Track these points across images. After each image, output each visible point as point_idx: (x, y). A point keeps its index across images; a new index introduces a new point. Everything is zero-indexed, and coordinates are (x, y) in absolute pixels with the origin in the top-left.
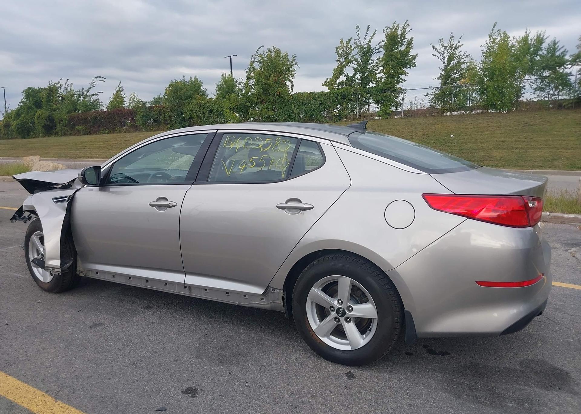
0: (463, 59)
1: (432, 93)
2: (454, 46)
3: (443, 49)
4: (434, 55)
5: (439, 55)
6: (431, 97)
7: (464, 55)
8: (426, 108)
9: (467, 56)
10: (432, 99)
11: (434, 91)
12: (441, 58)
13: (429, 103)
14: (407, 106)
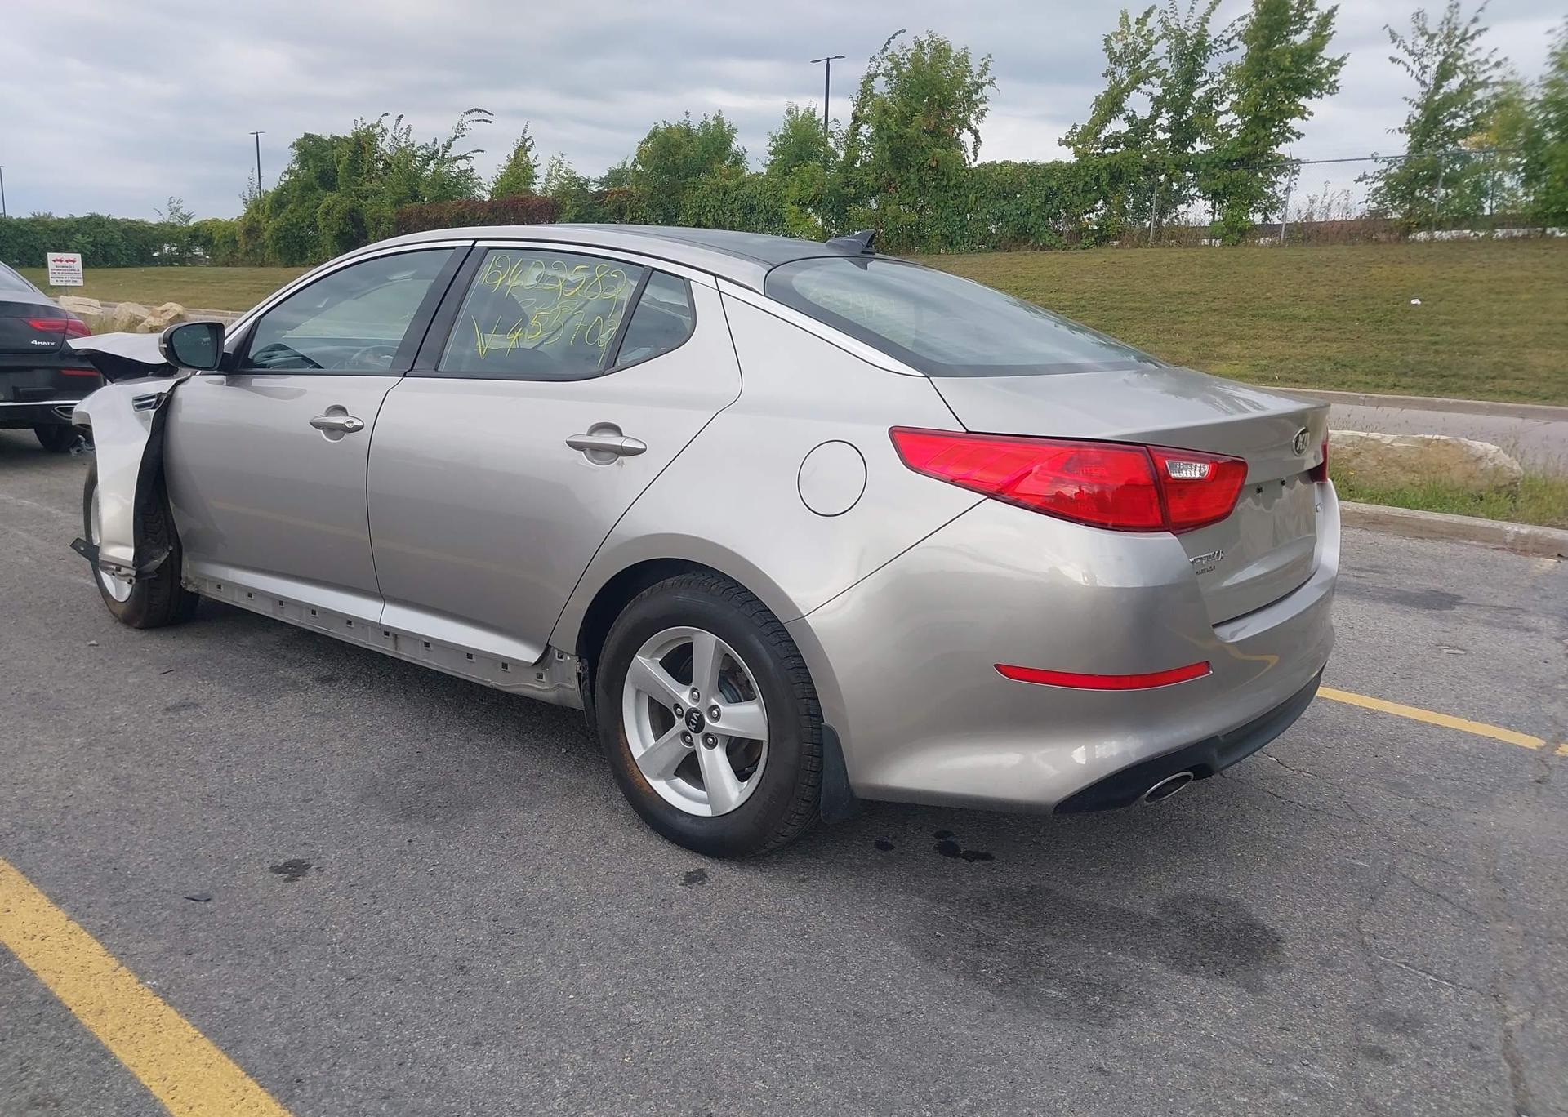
0: (1484, 72)
1: (1377, 175)
2: (1458, 33)
3: (1422, 41)
4: (1393, 60)
5: (1409, 60)
6: (1375, 186)
7: (1487, 61)
8: (1353, 217)
9: (1497, 65)
10: (1377, 190)
11: (1385, 166)
12: (1416, 68)
13: (1366, 202)
14: (1299, 211)
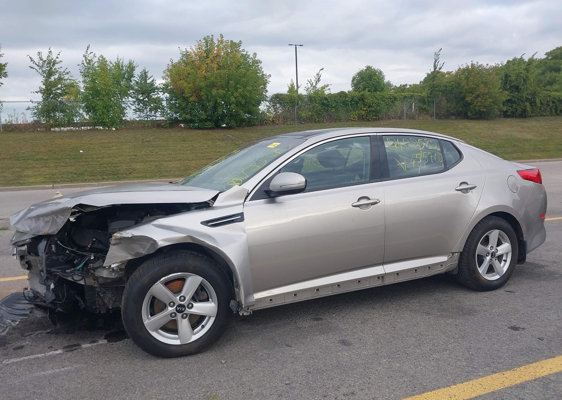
0: (64, 75)
1: (34, 108)
2: (53, 61)
3: (41, 62)
4: (31, 68)
5: (38, 68)
6: (34, 112)
7: (64, 72)
8: (29, 122)
9: (68, 73)
11: (36, 105)
12: (40, 71)
13: (33, 117)
14: (6, 120)
